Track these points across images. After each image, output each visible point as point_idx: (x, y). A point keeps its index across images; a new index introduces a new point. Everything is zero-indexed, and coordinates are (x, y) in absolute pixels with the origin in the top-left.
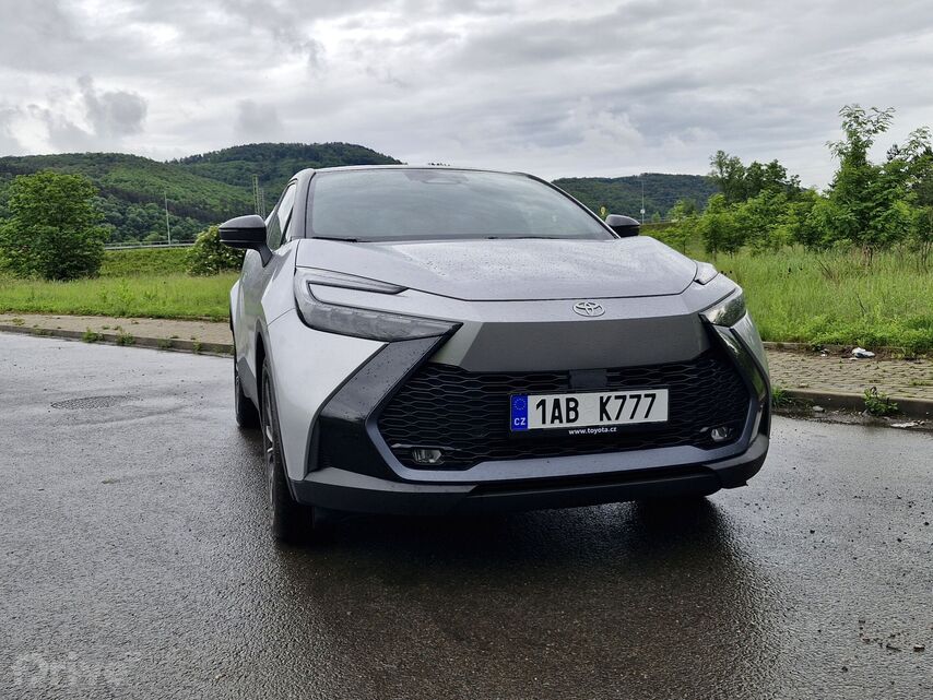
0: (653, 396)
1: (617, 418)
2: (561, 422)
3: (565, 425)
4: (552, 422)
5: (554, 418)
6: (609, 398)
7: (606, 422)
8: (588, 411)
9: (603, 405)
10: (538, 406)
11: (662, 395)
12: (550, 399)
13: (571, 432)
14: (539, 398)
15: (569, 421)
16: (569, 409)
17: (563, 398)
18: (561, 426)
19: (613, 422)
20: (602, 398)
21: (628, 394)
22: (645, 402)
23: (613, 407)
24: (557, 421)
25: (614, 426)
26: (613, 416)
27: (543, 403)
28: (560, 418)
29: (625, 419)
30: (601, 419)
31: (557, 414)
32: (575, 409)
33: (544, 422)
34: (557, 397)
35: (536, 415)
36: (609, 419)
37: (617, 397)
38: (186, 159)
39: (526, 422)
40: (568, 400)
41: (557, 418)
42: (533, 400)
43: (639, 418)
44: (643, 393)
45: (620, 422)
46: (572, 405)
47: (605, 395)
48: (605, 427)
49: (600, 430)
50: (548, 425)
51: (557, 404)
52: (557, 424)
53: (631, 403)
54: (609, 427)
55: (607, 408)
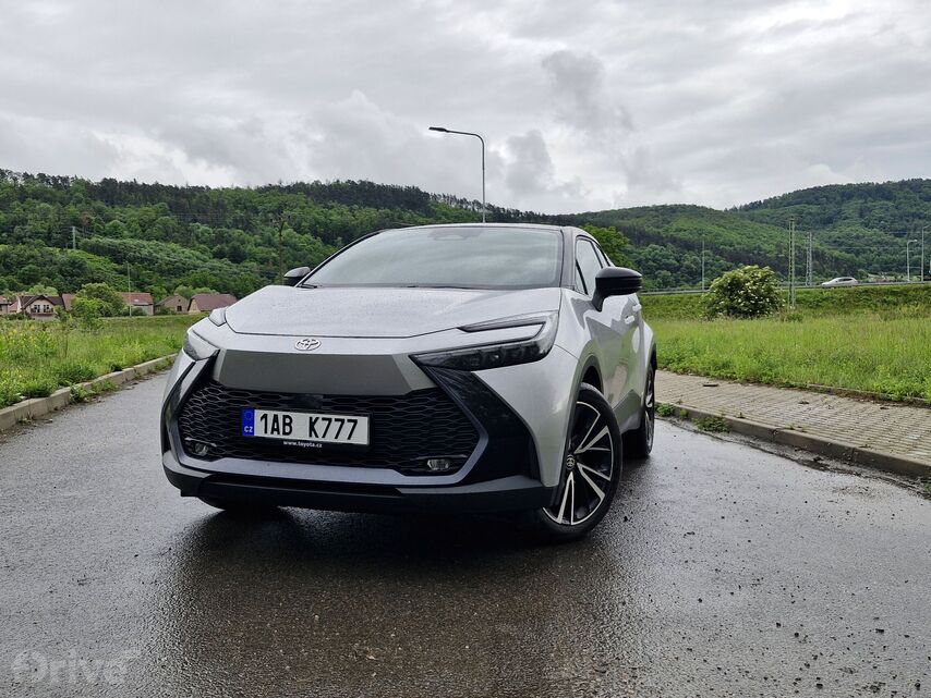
0: (355, 422)
1: (324, 437)
2: (279, 433)
3: (282, 436)
4: (272, 433)
5: (273, 430)
6: (317, 418)
7: (314, 438)
8: (300, 427)
9: (312, 424)
10: (262, 418)
11: (363, 422)
12: (271, 414)
13: (285, 443)
14: (263, 412)
15: (284, 433)
16: (285, 424)
17: (281, 414)
18: (278, 437)
19: (320, 439)
20: (311, 418)
21: (333, 417)
22: (348, 426)
23: (320, 426)
24: (275, 433)
25: (319, 442)
26: (320, 435)
27: (265, 416)
28: (278, 430)
29: (330, 438)
30: (311, 436)
31: (275, 427)
32: (289, 424)
33: (266, 432)
34: (276, 413)
35: (261, 425)
36: (317, 436)
37: (324, 419)
39: (253, 430)
40: (285, 417)
41: (275, 430)
42: (258, 414)
43: (343, 439)
44: (346, 418)
45: (327, 440)
46: (288, 421)
47: (314, 416)
48: (313, 442)
49: (308, 445)
50: (269, 435)
51: (276, 418)
52: (275, 435)
53: (335, 426)
54: (316, 443)
55: (316, 426)
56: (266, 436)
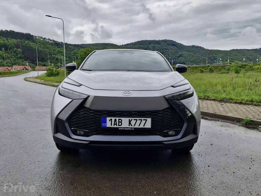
0: (146, 120)
1: (134, 126)
2: (117, 125)
3: (118, 126)
4: (114, 125)
6: (132, 120)
7: (130, 126)
8: (125, 123)
9: (130, 122)
10: (110, 121)
11: (149, 120)
12: (113, 119)
13: (119, 129)
14: (110, 118)
15: (119, 125)
16: (119, 122)
17: (117, 119)
19: (133, 127)
20: (129, 120)
21: (138, 119)
22: (143, 122)
23: (133, 122)
24: (115, 125)
25: (133, 128)
26: (133, 125)
27: (111, 120)
28: (116, 124)
29: (137, 126)
30: (129, 126)
31: (115, 123)
32: (121, 122)
33: (111, 125)
34: (115, 118)
35: (109, 124)
36: (132, 126)
37: (134, 120)
38: (125, 44)
39: (106, 125)
40: (119, 119)
41: (115, 124)
42: (108, 119)
43: (141, 126)
44: (143, 119)
45: (136, 127)
46: (120, 121)
47: (131, 119)
48: (130, 128)
49: (128, 129)
50: (113, 126)
51: (115, 120)
52: (115, 126)
53: (139, 122)
54: (131, 128)
55: (131, 122)
56: (111, 126)
